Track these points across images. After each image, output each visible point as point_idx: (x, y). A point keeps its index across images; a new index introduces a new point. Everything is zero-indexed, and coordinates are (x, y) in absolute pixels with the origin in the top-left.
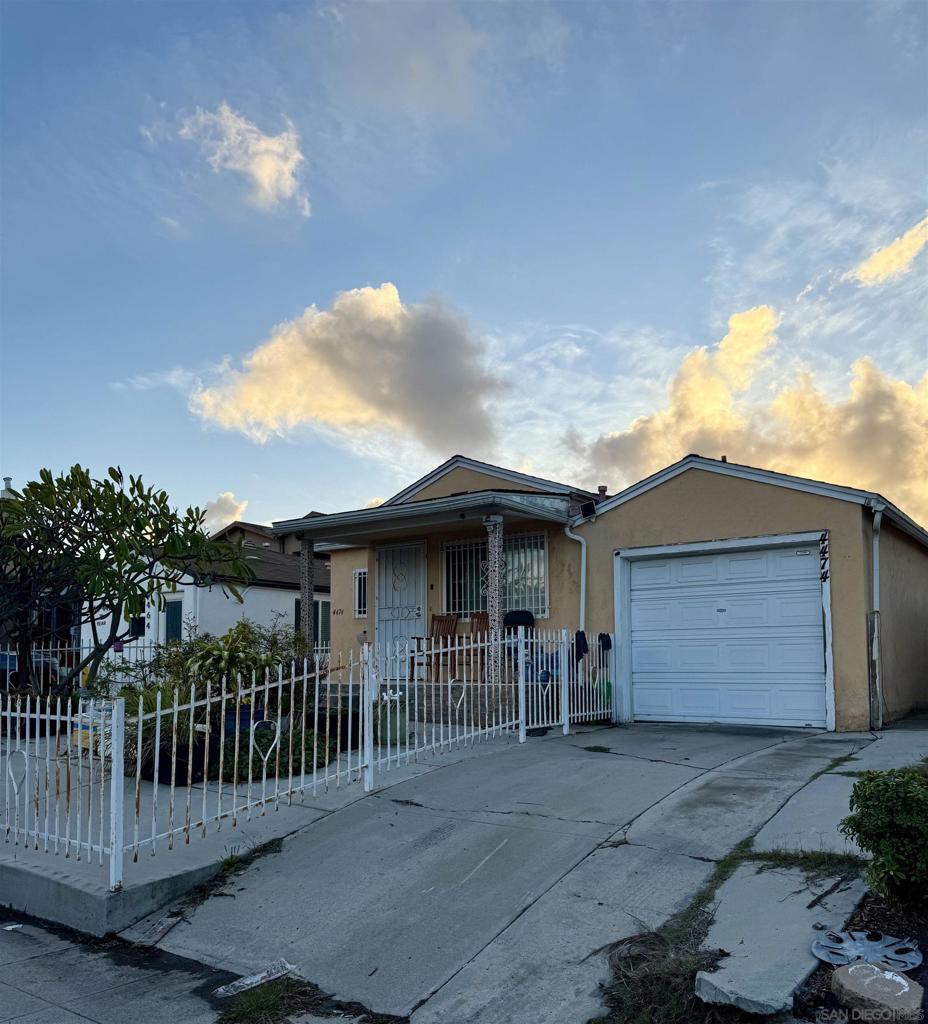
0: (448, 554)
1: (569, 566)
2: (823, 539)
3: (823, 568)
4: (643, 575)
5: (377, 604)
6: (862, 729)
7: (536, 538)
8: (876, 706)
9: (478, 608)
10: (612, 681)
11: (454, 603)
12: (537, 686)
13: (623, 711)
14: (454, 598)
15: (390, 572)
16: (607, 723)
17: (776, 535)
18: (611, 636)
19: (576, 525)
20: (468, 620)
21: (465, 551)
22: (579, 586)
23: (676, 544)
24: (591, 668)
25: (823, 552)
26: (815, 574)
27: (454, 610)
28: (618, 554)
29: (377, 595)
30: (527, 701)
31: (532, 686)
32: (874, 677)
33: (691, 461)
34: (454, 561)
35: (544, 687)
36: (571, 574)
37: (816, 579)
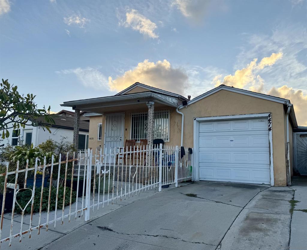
0: (133, 118)
1: (177, 123)
2: (269, 116)
3: (269, 126)
4: (204, 127)
5: (105, 135)
6: (284, 185)
7: (165, 113)
8: (289, 177)
9: (143, 138)
10: (192, 165)
11: (134, 136)
12: (166, 167)
13: (196, 177)
14: (134, 134)
15: (111, 124)
16: (190, 182)
17: (252, 114)
18: (192, 149)
19: (180, 109)
20: (139, 142)
21: (139, 117)
22: (181, 130)
23: (216, 116)
24: (186, 161)
25: (269, 120)
26: (267, 128)
27: (134, 138)
28: (195, 119)
29: (105, 132)
30: (162, 173)
31: (165, 167)
32: (288, 166)
33: (222, 87)
34: (135, 121)
35: (169, 168)
36: (178, 126)
37: (267, 130)
